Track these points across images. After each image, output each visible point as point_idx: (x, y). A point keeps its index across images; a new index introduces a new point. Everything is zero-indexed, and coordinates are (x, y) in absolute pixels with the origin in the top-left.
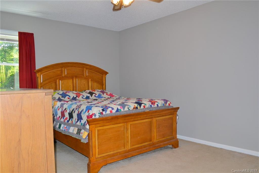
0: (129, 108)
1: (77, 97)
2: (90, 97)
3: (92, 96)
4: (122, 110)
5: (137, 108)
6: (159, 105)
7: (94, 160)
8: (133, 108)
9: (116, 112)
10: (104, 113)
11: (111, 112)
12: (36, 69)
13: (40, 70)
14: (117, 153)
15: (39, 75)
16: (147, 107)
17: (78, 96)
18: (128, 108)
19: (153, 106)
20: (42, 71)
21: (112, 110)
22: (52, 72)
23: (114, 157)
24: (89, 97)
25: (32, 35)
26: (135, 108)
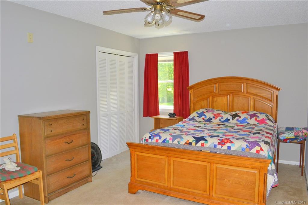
0: (180, 142)
1: (213, 119)
2: (231, 120)
3: (233, 119)
4: (170, 142)
5: (190, 144)
6: (233, 148)
7: (133, 180)
8: (185, 143)
9: (162, 142)
10: (150, 140)
11: (157, 141)
12: (190, 86)
13: (192, 87)
14: (156, 184)
15: (192, 91)
16: (207, 146)
17: (215, 117)
18: (178, 141)
19: (219, 147)
20: (194, 88)
21: (159, 139)
22: (205, 88)
23: (153, 187)
24: (229, 120)
25: (186, 53)
26: (187, 144)
